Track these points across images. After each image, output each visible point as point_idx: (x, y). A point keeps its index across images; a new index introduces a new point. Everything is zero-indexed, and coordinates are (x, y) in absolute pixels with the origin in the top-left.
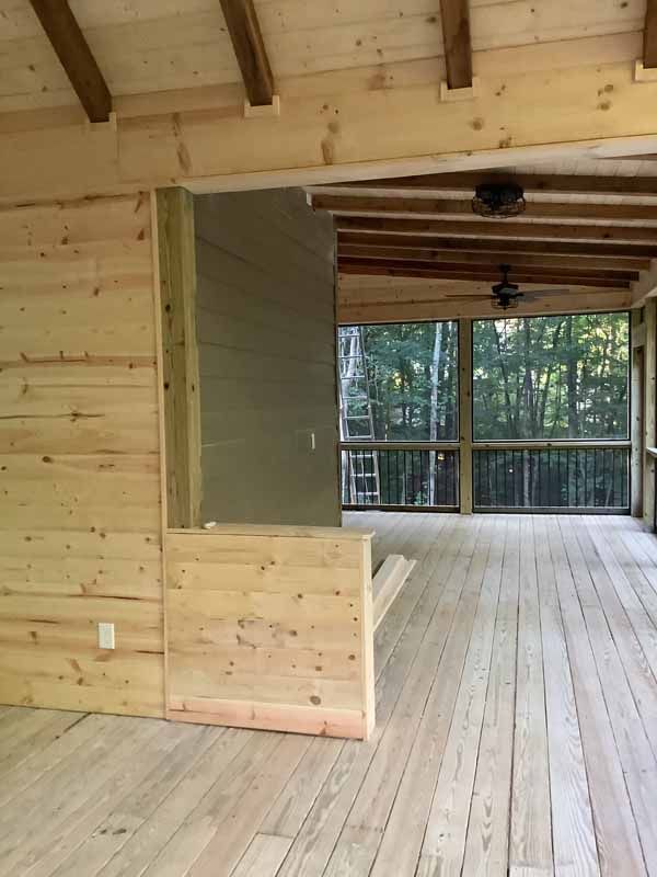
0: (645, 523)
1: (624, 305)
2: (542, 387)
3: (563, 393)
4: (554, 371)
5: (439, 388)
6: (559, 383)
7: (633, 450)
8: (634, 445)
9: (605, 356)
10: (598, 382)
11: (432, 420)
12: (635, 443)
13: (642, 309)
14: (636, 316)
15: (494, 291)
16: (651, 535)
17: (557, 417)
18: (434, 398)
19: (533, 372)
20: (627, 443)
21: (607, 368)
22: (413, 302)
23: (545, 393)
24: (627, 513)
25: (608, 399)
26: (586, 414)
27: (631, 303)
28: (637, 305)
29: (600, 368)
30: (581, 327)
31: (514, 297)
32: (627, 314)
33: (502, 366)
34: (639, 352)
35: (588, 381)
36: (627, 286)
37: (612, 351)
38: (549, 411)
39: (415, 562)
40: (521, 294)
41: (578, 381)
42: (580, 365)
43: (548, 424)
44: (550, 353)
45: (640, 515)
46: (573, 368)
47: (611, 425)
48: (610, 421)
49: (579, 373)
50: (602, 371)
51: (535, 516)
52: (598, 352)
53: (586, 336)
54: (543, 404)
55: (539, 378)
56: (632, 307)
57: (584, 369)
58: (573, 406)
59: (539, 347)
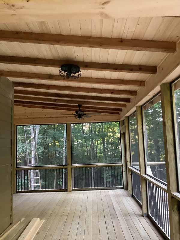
0: (129, 193)
1: (118, 119)
2: (96, 145)
3: (102, 146)
4: (99, 140)
5: (65, 146)
6: (101, 144)
7: (123, 166)
8: (123, 165)
9: (112, 136)
10: (111, 143)
11: (64, 155)
12: (124, 164)
13: (123, 121)
14: (121, 123)
15: (76, 113)
16: (131, 198)
17: (100, 153)
18: (64, 149)
19: (94, 141)
20: (121, 164)
21: (113, 140)
22: (51, 117)
23: (97, 146)
24: (123, 188)
25: (113, 148)
26: (108, 152)
27: (120, 119)
28: (122, 119)
29: (111, 139)
30: (105, 128)
31: (83, 115)
32: (119, 122)
33: (85, 139)
34: (123, 134)
35: (108, 143)
36: (118, 114)
37: (114, 135)
38: (98, 151)
39: (44, 220)
40: (85, 114)
41: (106, 143)
42: (106, 139)
43: (98, 155)
44: (98, 135)
45: (127, 189)
46: (104, 139)
47: (115, 155)
48: (114, 154)
49: (106, 141)
50: (112, 140)
51: (93, 191)
52: (110, 135)
53: (107, 131)
54: (97, 149)
55: (95, 142)
56: (120, 120)
57: (107, 140)
58: (104, 150)
59: (95, 133)
